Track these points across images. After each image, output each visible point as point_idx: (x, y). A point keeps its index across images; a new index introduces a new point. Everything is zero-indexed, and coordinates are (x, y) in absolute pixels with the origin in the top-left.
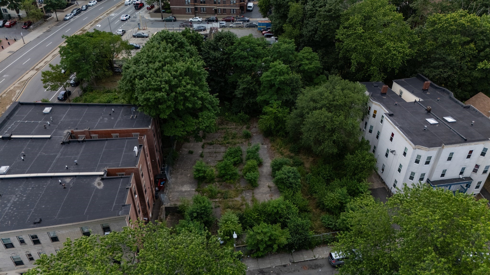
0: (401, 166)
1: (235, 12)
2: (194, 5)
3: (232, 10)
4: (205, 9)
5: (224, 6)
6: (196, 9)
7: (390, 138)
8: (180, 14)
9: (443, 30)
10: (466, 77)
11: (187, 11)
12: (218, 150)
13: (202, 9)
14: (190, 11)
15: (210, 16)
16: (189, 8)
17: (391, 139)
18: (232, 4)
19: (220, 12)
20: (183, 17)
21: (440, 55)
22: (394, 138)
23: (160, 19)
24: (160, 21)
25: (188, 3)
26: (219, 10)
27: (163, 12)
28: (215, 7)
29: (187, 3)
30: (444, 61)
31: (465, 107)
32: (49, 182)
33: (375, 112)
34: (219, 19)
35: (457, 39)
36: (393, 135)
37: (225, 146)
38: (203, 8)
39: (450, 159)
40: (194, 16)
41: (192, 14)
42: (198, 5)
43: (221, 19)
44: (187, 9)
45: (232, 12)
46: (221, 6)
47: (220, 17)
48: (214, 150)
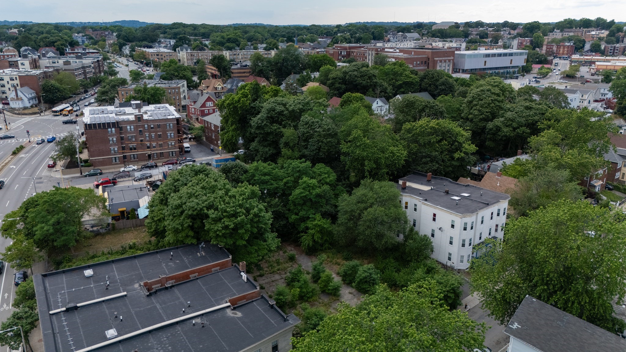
0: (451, 238)
1: (174, 155)
2: (123, 153)
3: (171, 153)
4: (136, 156)
5: (161, 150)
6: (125, 157)
7: (432, 219)
8: (104, 165)
9: (422, 134)
10: (448, 167)
11: (114, 161)
12: (273, 279)
13: (132, 156)
14: (118, 161)
15: (146, 163)
16: (115, 158)
17: (434, 220)
18: (170, 146)
19: (155, 157)
20: (109, 169)
21: (425, 153)
22: (437, 218)
23: (79, 175)
24: (79, 177)
25: (115, 152)
26: (155, 154)
27: (82, 166)
28: (149, 153)
29: (113, 152)
30: (429, 157)
31: (466, 186)
32: (178, 328)
33: (407, 203)
34: (158, 164)
35: (433, 139)
36: (435, 215)
37: (278, 273)
38: (134, 155)
39: (482, 222)
40: (123, 165)
41: (121, 164)
42: (126, 153)
43: (161, 164)
44: (114, 159)
45: (171, 155)
46: (157, 150)
47: (160, 162)
48: (269, 280)
